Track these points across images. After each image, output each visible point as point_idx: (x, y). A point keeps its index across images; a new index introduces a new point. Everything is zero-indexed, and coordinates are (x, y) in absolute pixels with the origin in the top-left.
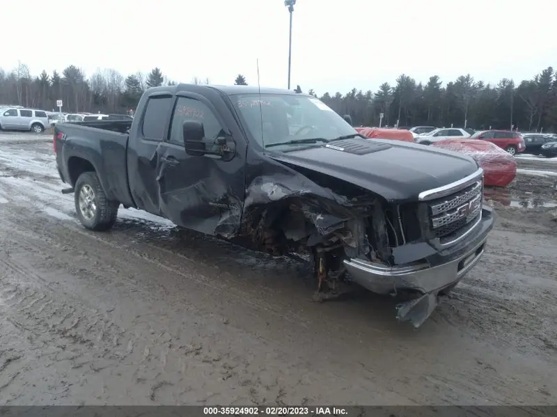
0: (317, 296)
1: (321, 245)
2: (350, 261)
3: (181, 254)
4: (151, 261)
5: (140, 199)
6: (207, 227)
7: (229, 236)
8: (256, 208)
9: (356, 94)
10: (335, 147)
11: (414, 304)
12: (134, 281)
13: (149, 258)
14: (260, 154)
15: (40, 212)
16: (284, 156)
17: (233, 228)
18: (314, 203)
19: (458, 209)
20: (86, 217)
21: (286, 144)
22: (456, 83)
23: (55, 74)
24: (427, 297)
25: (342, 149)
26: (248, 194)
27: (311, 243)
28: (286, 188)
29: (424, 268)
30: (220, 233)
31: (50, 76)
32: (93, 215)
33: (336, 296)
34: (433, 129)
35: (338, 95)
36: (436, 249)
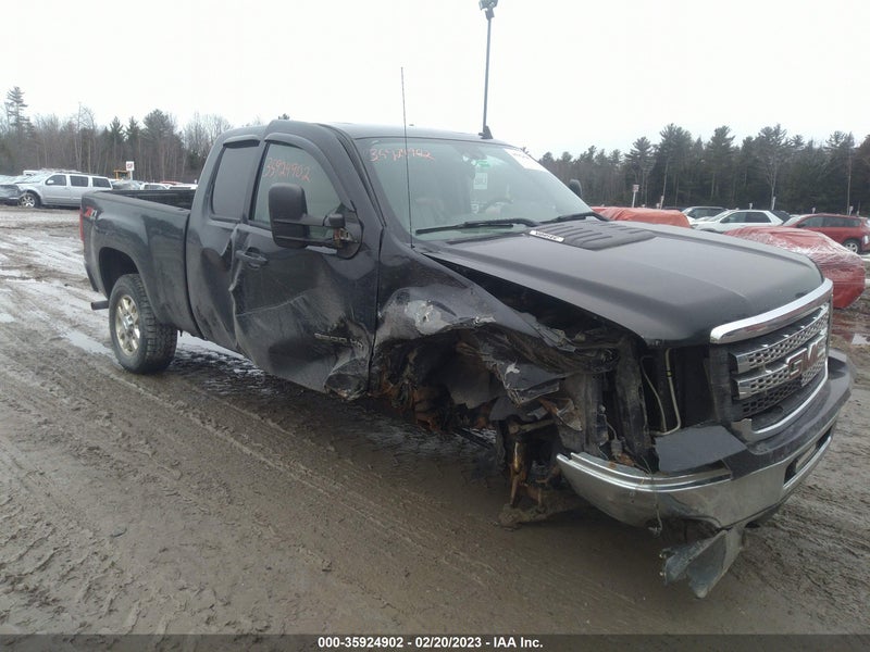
0: (507, 515)
1: (516, 419)
2: (570, 458)
3: (273, 421)
4: (218, 433)
5: (206, 323)
6: (313, 377)
7: (351, 394)
8: (397, 346)
9: (595, 155)
10: (549, 236)
11: (698, 553)
12: (176, 473)
13: (217, 427)
14: (406, 247)
15: (60, 339)
16: (449, 251)
17: (357, 382)
18: (501, 342)
19: (788, 360)
20: (126, 351)
21: (455, 228)
22: (757, 139)
23: (133, 123)
24: (723, 537)
25: (561, 239)
26: (383, 320)
27: (497, 413)
28: (449, 311)
29: (721, 478)
30: (335, 390)
31: (125, 125)
32: (135, 346)
33: (543, 516)
34: (720, 211)
35: (567, 157)
36: (743, 441)
